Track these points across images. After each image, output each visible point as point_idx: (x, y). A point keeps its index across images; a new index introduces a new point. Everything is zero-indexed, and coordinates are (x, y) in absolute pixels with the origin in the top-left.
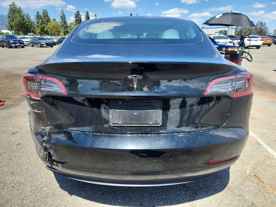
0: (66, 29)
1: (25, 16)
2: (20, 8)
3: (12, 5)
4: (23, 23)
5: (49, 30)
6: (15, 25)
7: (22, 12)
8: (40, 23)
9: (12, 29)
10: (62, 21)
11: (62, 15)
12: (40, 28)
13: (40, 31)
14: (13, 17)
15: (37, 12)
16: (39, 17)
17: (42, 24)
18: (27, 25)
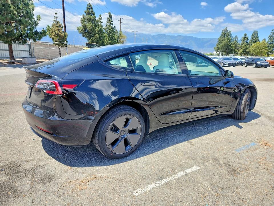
0: (271, 49)
1: (232, 39)
2: (230, 32)
3: (224, 30)
4: (228, 45)
5: (251, 51)
6: (221, 47)
7: (231, 35)
8: (244, 44)
9: (218, 50)
10: (269, 41)
11: (271, 35)
12: (243, 49)
13: (241, 52)
14: (222, 40)
15: (245, 33)
16: (246, 39)
17: (245, 45)
18: (231, 47)
